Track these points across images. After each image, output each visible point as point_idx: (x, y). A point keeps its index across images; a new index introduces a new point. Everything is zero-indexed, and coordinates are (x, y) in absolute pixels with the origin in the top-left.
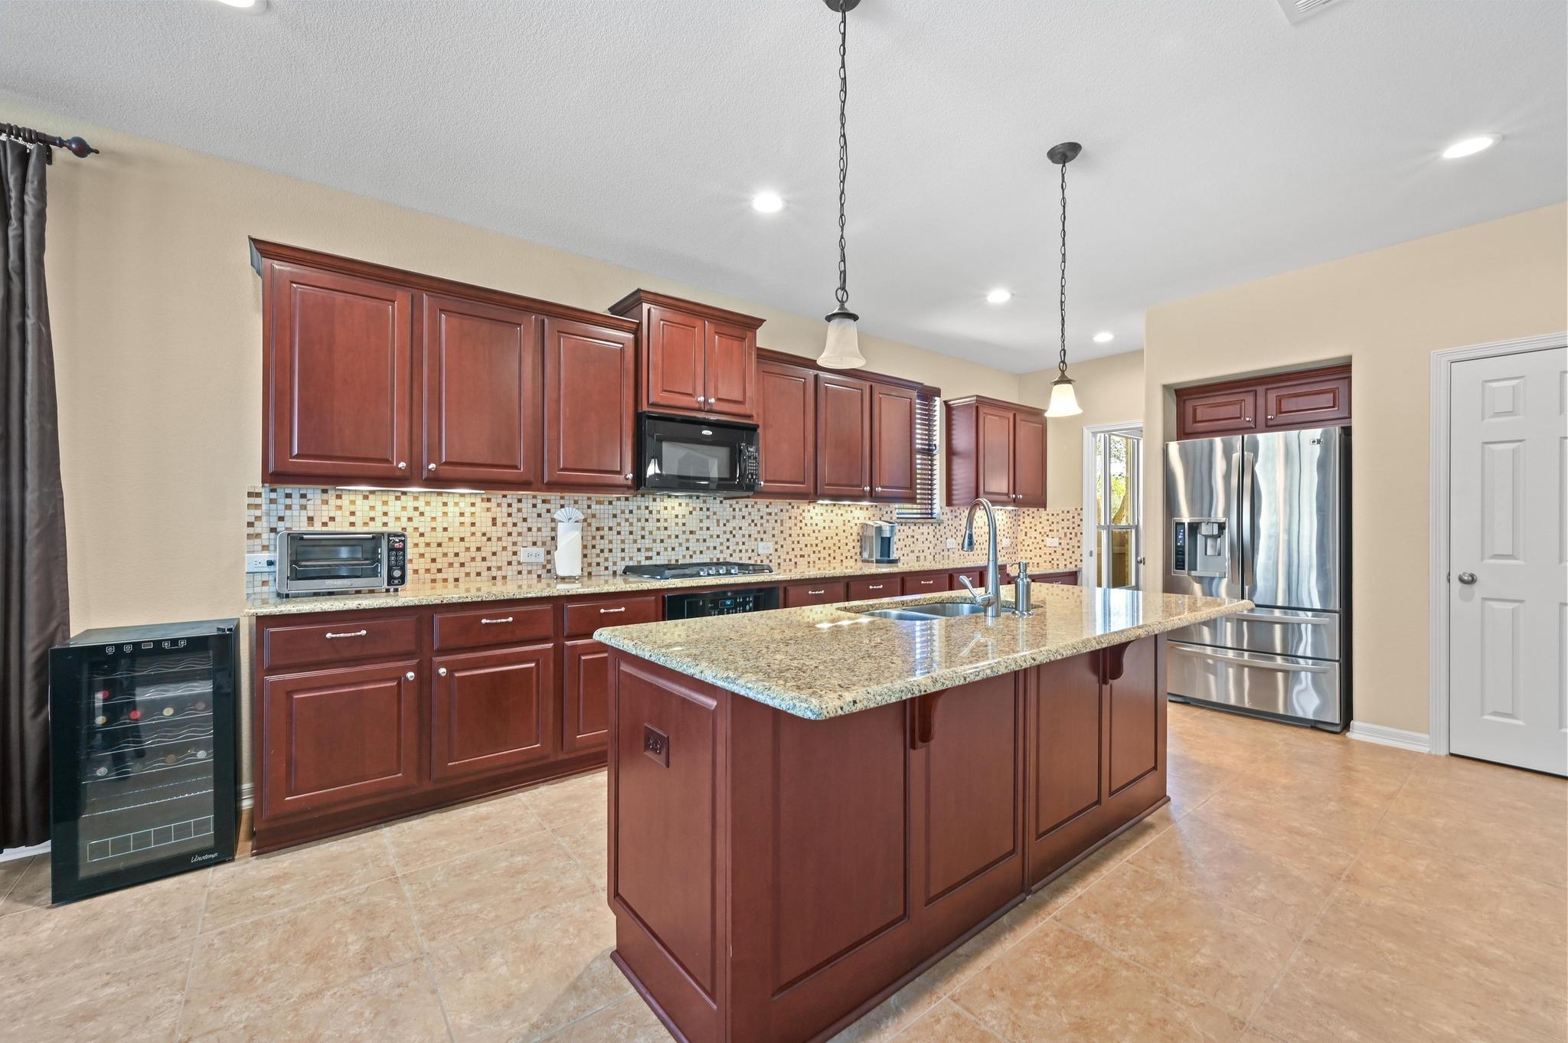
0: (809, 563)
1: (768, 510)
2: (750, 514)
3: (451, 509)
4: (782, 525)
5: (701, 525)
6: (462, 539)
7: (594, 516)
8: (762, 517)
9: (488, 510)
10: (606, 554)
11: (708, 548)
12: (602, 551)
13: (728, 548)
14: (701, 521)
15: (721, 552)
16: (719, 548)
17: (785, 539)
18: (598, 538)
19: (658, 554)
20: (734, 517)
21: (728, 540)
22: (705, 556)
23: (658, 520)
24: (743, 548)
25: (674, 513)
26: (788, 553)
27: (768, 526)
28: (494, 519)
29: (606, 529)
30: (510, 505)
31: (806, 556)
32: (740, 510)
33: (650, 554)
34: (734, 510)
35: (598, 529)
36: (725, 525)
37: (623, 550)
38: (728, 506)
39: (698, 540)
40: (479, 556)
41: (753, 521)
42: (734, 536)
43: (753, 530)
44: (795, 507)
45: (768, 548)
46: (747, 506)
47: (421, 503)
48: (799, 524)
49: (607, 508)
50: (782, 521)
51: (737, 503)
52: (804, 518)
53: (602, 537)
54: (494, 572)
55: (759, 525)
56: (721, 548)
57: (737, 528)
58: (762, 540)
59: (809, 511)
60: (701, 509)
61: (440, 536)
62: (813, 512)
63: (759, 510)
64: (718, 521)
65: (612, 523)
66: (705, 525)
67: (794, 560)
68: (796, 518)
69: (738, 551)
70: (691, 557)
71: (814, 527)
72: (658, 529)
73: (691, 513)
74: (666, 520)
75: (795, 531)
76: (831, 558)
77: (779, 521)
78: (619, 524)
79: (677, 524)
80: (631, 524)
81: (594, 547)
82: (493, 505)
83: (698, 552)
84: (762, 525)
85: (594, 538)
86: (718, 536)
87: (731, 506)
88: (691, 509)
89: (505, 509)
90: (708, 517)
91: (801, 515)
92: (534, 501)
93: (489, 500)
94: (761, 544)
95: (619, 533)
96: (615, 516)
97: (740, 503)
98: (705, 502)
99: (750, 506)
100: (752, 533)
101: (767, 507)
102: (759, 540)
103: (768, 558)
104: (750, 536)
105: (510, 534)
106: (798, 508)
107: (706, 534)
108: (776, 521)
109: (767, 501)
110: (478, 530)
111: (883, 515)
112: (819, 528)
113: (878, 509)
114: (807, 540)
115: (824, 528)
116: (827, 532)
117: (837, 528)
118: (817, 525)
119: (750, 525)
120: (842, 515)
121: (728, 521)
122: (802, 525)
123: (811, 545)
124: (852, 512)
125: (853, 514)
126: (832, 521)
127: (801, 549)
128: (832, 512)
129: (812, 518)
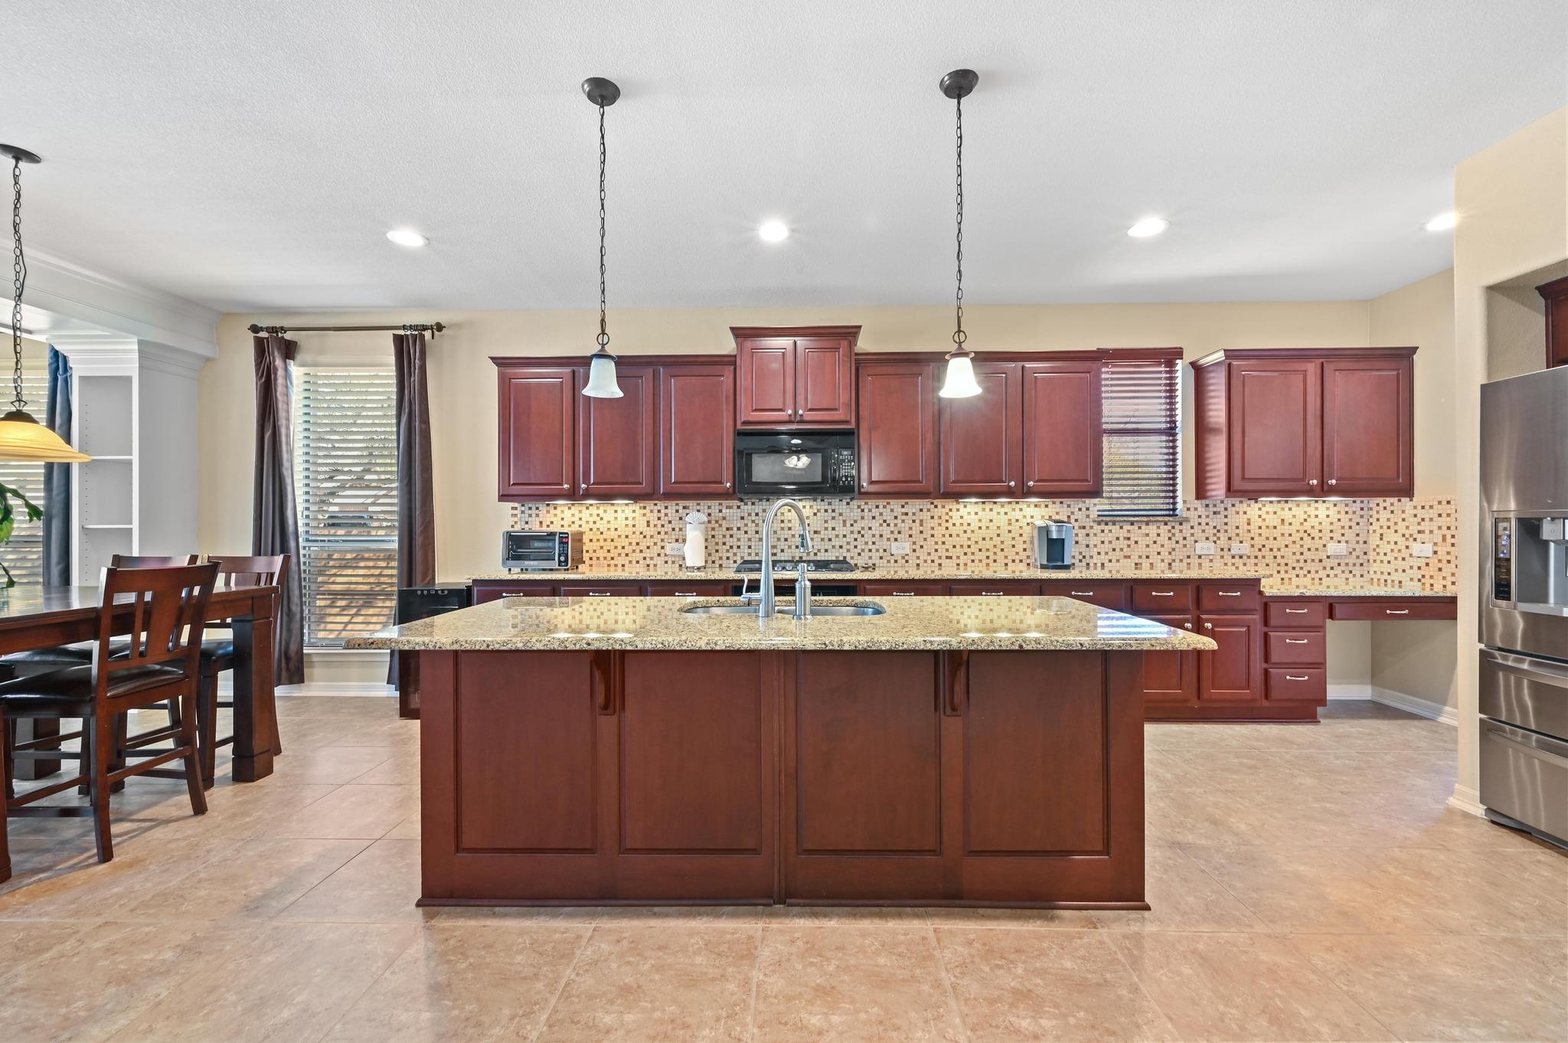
0: (958, 565)
1: (903, 510)
2: (881, 514)
3: (620, 515)
4: (921, 525)
5: (826, 525)
6: (627, 537)
7: (724, 518)
8: (896, 518)
9: (644, 515)
10: (735, 550)
11: (834, 547)
12: (731, 547)
13: (856, 547)
14: (826, 522)
15: (848, 550)
16: (845, 547)
17: (925, 539)
18: (728, 536)
19: (782, 551)
20: (863, 518)
21: (856, 540)
22: (830, 554)
23: (782, 521)
24: (874, 547)
26: (929, 554)
27: (904, 527)
28: (648, 522)
29: (735, 529)
30: (659, 511)
31: (954, 558)
32: (870, 511)
34: (863, 511)
35: (728, 529)
36: (852, 525)
37: (750, 547)
38: (856, 507)
39: (822, 540)
40: (638, 549)
41: (885, 521)
42: (863, 536)
43: (886, 531)
44: (939, 506)
45: (904, 548)
46: (877, 507)
47: (601, 512)
48: (945, 525)
49: (732, 512)
50: (921, 521)
51: (866, 504)
52: (951, 517)
53: (731, 536)
54: (648, 561)
55: (892, 525)
56: (848, 547)
57: (866, 528)
58: (896, 540)
59: (958, 510)
60: (826, 511)
61: (613, 534)
62: (963, 511)
63: (892, 510)
64: (844, 521)
65: (740, 524)
66: (830, 525)
67: (937, 562)
68: (940, 517)
69: (867, 550)
70: (815, 554)
71: (965, 527)
72: (782, 529)
73: (815, 514)
74: (790, 521)
75: (939, 531)
76: (990, 561)
77: (918, 521)
78: (746, 525)
80: (757, 525)
81: (724, 544)
82: (647, 511)
83: (823, 551)
84: (896, 525)
85: (724, 536)
86: (845, 536)
87: (859, 507)
88: (816, 511)
89: (656, 514)
90: (833, 518)
91: (947, 514)
92: (677, 508)
93: (645, 508)
94: (894, 544)
95: (746, 532)
96: (742, 518)
97: (870, 504)
98: (830, 504)
99: (881, 507)
100: (884, 533)
101: (903, 507)
102: (892, 540)
103: (903, 558)
104: (881, 536)
105: (659, 533)
106: (943, 507)
107: (831, 534)
108: (914, 521)
109: (903, 502)
110: (638, 529)
111: (1073, 513)
112: (972, 527)
113: (1065, 506)
114: (955, 540)
115: (980, 528)
116: (984, 532)
117: (998, 527)
118: (969, 524)
119: (881, 525)
120: (1006, 513)
121: (855, 521)
122: (949, 525)
123: (962, 546)
124: (1021, 510)
125: (1024, 512)
126: (991, 521)
127: (947, 550)
128: (991, 510)
129: (962, 517)
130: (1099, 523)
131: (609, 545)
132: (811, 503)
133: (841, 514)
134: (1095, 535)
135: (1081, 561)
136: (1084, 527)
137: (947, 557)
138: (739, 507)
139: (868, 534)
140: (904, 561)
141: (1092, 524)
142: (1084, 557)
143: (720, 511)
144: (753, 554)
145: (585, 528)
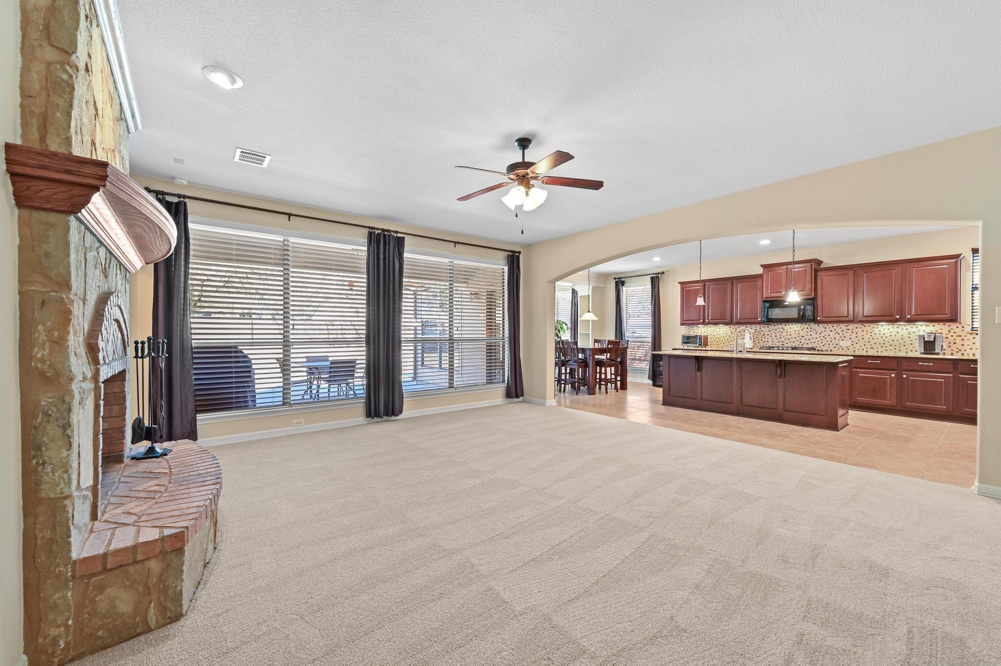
1: (847, 328)
2: (835, 329)
3: (721, 330)
4: (857, 334)
5: (807, 334)
6: (724, 337)
7: (762, 331)
8: (843, 331)
9: (730, 330)
10: (766, 342)
11: (811, 342)
12: (765, 342)
14: (807, 332)
15: (818, 344)
16: (817, 342)
17: (859, 340)
18: (763, 337)
19: (787, 343)
20: (825, 331)
21: (822, 340)
22: (809, 345)
23: (787, 332)
24: (831, 343)
25: (794, 330)
26: (861, 346)
27: (848, 335)
28: (732, 332)
29: (766, 335)
31: (875, 348)
32: (829, 328)
33: (783, 343)
34: (825, 328)
35: (763, 335)
36: (820, 334)
37: (773, 342)
38: (822, 327)
39: (806, 339)
40: (728, 341)
41: (837, 332)
42: (825, 338)
43: (837, 337)
44: (867, 326)
45: (847, 344)
46: (833, 327)
47: (714, 329)
48: (870, 334)
49: (765, 329)
53: (765, 337)
54: (732, 346)
58: (843, 340)
59: (878, 328)
60: (807, 328)
61: (719, 336)
62: (881, 328)
63: (841, 328)
64: (816, 333)
65: (769, 333)
66: (809, 334)
69: (827, 344)
70: (802, 345)
71: (882, 335)
72: (787, 335)
73: (802, 330)
74: (790, 332)
78: (771, 333)
79: (795, 334)
80: (776, 333)
82: (731, 328)
86: (816, 338)
88: (802, 328)
89: (735, 329)
90: (811, 331)
95: (771, 336)
96: (770, 331)
98: (809, 325)
100: (836, 337)
101: (847, 326)
102: (841, 340)
103: (846, 348)
105: (736, 336)
106: (869, 326)
107: (810, 337)
109: (847, 325)
110: (728, 335)
112: (886, 335)
114: (875, 341)
115: (891, 336)
116: (893, 337)
117: (902, 336)
118: (884, 334)
119: (835, 334)
120: (907, 329)
121: (822, 332)
122: (873, 334)
123: (880, 343)
124: (917, 327)
125: (919, 329)
126: (898, 332)
127: (871, 345)
128: (898, 328)
129: (880, 331)
130: (971, 334)
131: (717, 340)
132: (801, 325)
133: (815, 330)
134: (968, 340)
135: (957, 352)
137: (871, 348)
138: (768, 327)
139: (828, 338)
140: (847, 349)
141: (966, 334)
143: (760, 328)
144: (774, 344)
145: (709, 334)
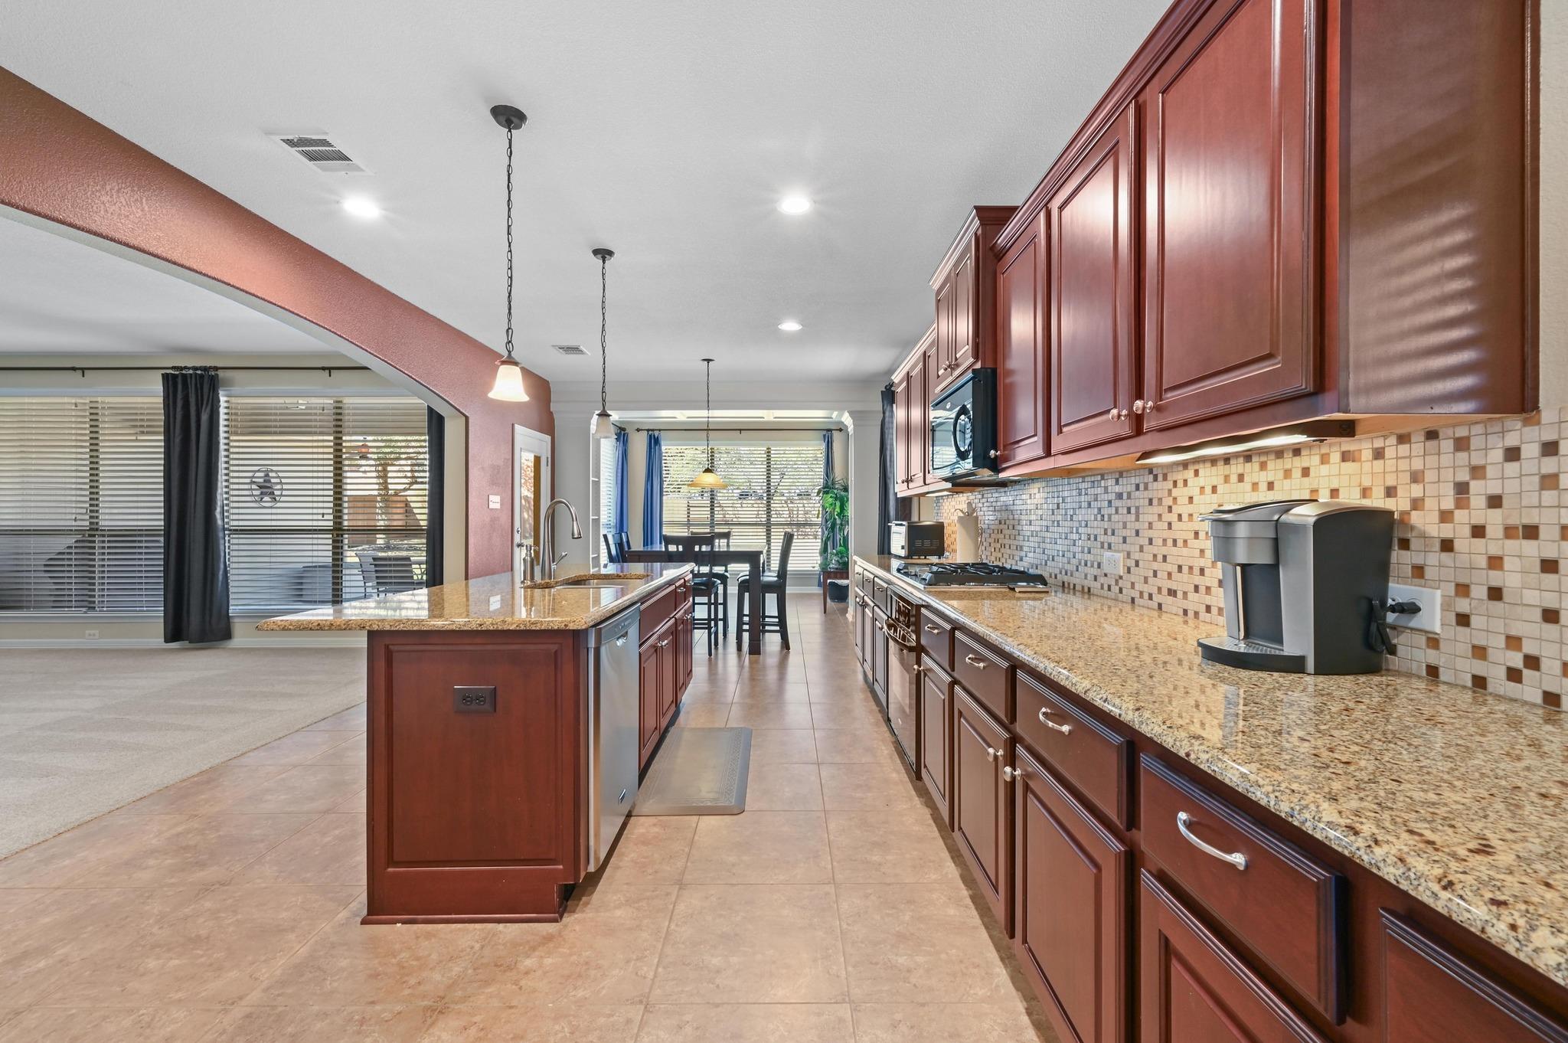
2: (1096, 497)
4: (1137, 519)
13: (1075, 556)
15: (1069, 561)
16: (1067, 554)
17: (1142, 549)
20: (1080, 506)
21: (1076, 543)
24: (1089, 558)
26: (1146, 580)
27: (1117, 520)
31: (1179, 595)
32: (1088, 492)
34: (1080, 493)
36: (1073, 518)
38: (1075, 487)
41: (1101, 511)
42: (1081, 537)
43: (1100, 529)
44: (1160, 477)
45: (1116, 564)
48: (1167, 517)
50: (1138, 510)
52: (1176, 501)
55: (1107, 518)
56: (1070, 555)
57: (1084, 524)
58: (1110, 546)
59: (1187, 483)
62: (1193, 486)
63: (1106, 489)
64: (1066, 511)
66: (1056, 517)
67: (1157, 598)
68: (1161, 502)
69: (1083, 562)
72: (1028, 523)
73: (1048, 501)
75: (1158, 533)
77: (1134, 511)
83: (1052, 558)
84: (1111, 518)
86: (1067, 536)
87: (1079, 487)
91: (1171, 493)
94: (1108, 555)
99: (1096, 484)
100: (1098, 533)
102: (1106, 546)
104: (1096, 538)
106: (1166, 478)
107: (1058, 532)
108: (1130, 511)
111: (1478, 471)
113: (1447, 445)
119: (1096, 518)
121: (1074, 512)
122: (1173, 519)
123: (1191, 569)
127: (1170, 575)
128: (1242, 478)
136: (1531, 532)
137: (1170, 592)
139: (1085, 538)
140: (1117, 589)
142: (1532, 662)
